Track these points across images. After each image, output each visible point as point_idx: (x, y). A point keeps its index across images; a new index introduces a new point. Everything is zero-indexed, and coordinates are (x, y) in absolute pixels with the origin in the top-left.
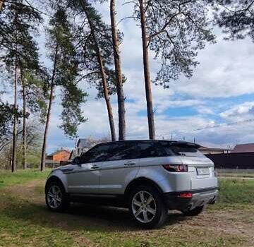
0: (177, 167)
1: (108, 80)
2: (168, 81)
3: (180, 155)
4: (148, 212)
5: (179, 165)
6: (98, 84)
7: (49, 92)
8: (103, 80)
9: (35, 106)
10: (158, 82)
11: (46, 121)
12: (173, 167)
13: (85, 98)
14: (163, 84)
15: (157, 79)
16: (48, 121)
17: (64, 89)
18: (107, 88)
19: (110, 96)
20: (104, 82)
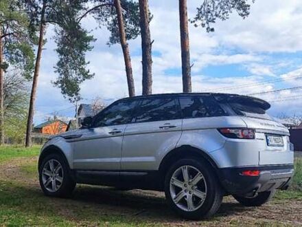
0: (240, 132)
1: (125, 17)
2: (213, 21)
3: (242, 115)
4: (194, 197)
5: (242, 129)
6: (111, 22)
7: (38, 34)
8: (118, 17)
9: (17, 54)
10: (199, 22)
11: (33, 75)
12: (233, 131)
13: (91, 44)
14: (206, 26)
15: (198, 18)
16: (36, 75)
17: (60, 29)
18: (124, 29)
19: (127, 41)
20: (119, 20)
